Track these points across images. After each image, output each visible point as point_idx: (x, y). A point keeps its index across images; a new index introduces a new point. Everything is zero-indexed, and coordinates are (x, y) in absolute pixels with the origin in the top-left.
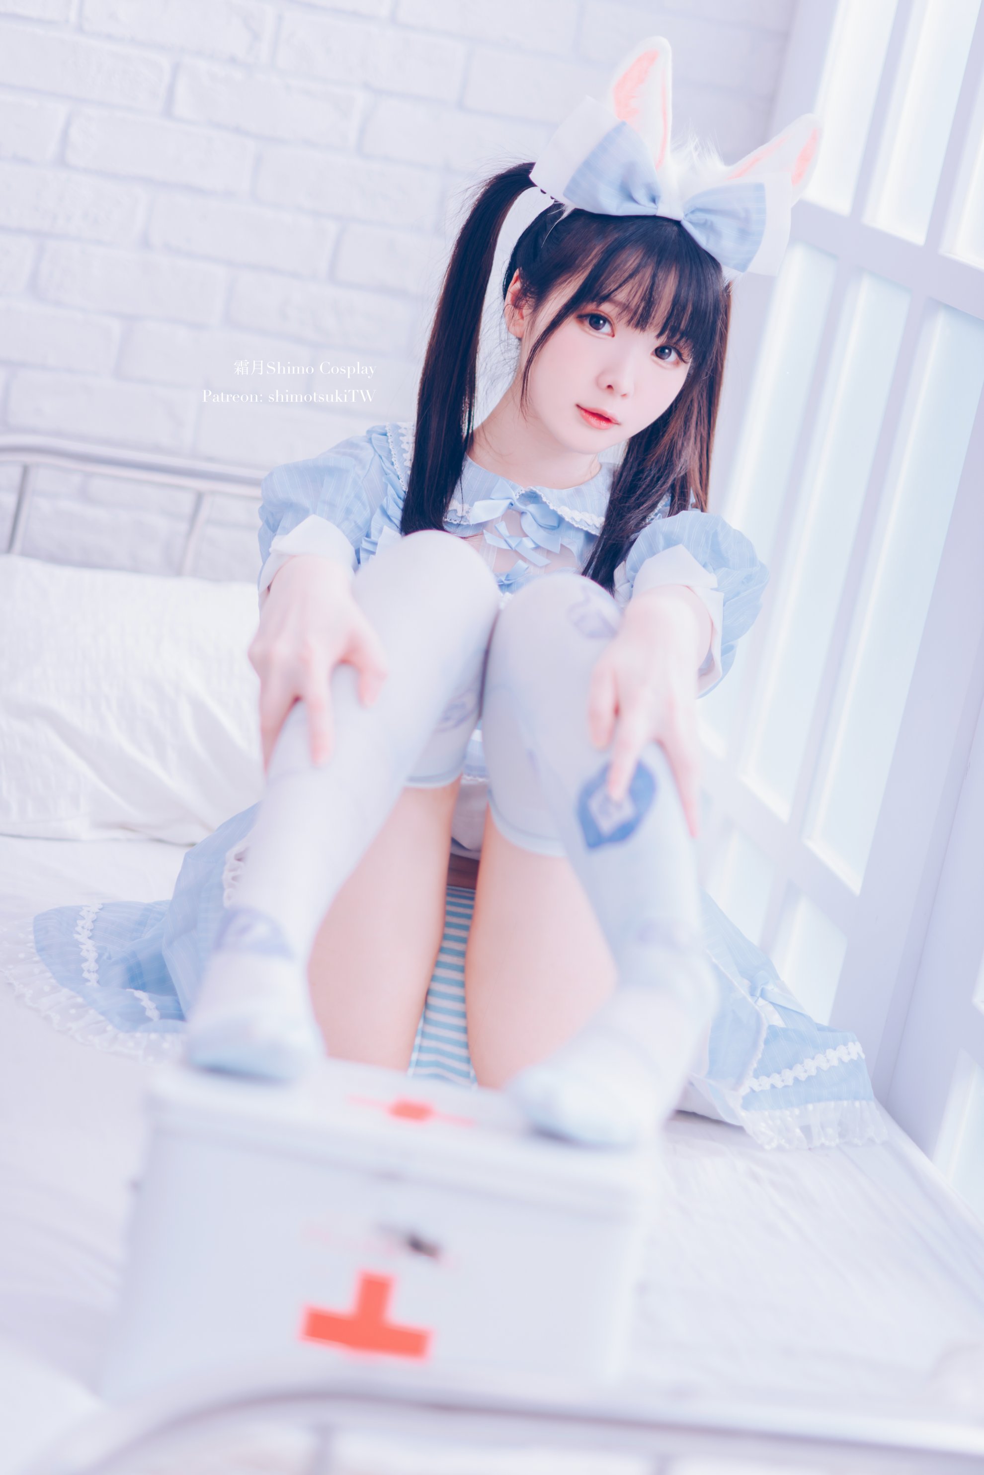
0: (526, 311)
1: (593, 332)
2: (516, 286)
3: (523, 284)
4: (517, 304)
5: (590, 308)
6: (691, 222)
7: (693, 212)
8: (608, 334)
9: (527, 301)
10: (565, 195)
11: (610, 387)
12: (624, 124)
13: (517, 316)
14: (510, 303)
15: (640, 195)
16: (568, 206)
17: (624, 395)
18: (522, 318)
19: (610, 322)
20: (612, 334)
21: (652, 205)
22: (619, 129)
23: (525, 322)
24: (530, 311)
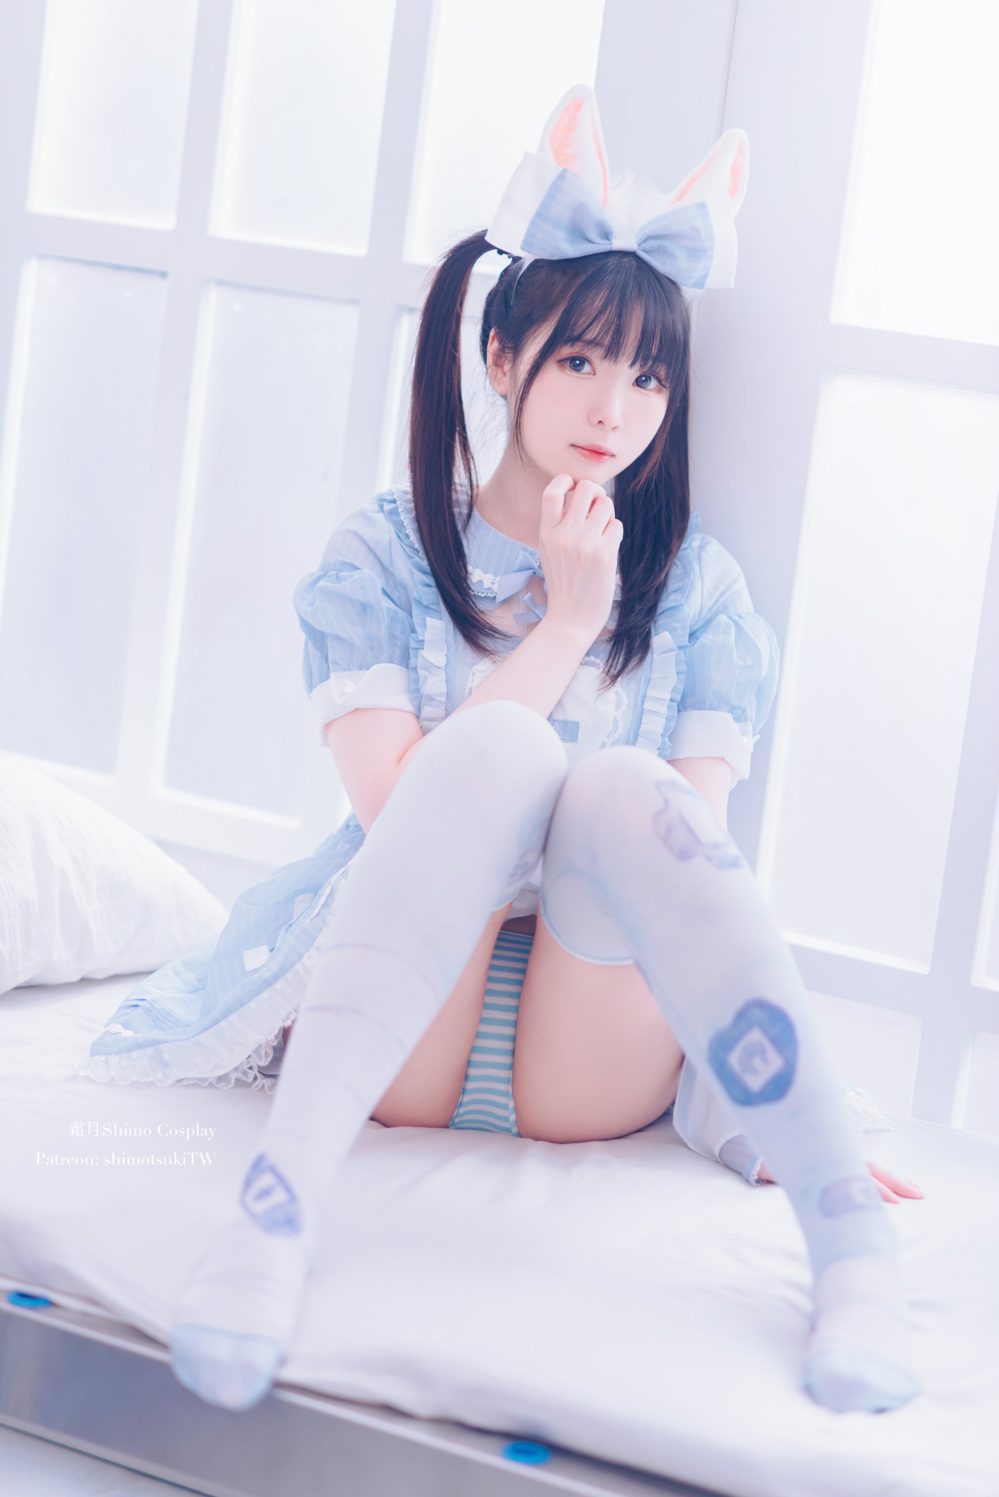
0: (507, 367)
1: (575, 374)
2: (493, 346)
3: (501, 342)
4: (497, 364)
5: (566, 351)
6: (645, 251)
7: (645, 241)
8: (589, 374)
9: (506, 357)
10: (522, 248)
11: (600, 422)
12: (565, 170)
13: (500, 374)
14: (491, 364)
15: (593, 235)
16: (526, 258)
17: (614, 428)
18: (505, 374)
19: (589, 362)
20: (593, 373)
21: (606, 242)
22: (561, 177)
23: (506, 379)
24: (510, 365)
